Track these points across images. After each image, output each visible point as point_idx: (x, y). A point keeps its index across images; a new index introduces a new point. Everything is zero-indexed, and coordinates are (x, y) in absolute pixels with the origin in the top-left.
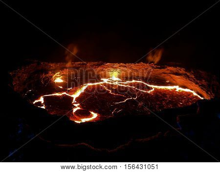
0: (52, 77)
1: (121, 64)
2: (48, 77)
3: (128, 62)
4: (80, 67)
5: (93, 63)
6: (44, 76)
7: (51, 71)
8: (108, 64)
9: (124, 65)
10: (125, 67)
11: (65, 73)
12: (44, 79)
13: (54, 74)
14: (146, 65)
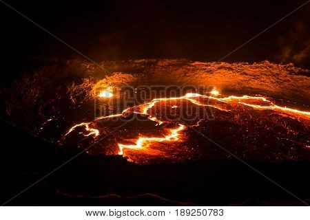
0: (90, 89)
1: (223, 64)
2: (82, 90)
3: (237, 61)
4: (143, 69)
5: (168, 61)
6: (74, 87)
7: (88, 77)
8: (197, 63)
9: (228, 65)
10: (231, 69)
11: (115, 81)
12: (75, 93)
13: (95, 83)
14: (275, 66)
